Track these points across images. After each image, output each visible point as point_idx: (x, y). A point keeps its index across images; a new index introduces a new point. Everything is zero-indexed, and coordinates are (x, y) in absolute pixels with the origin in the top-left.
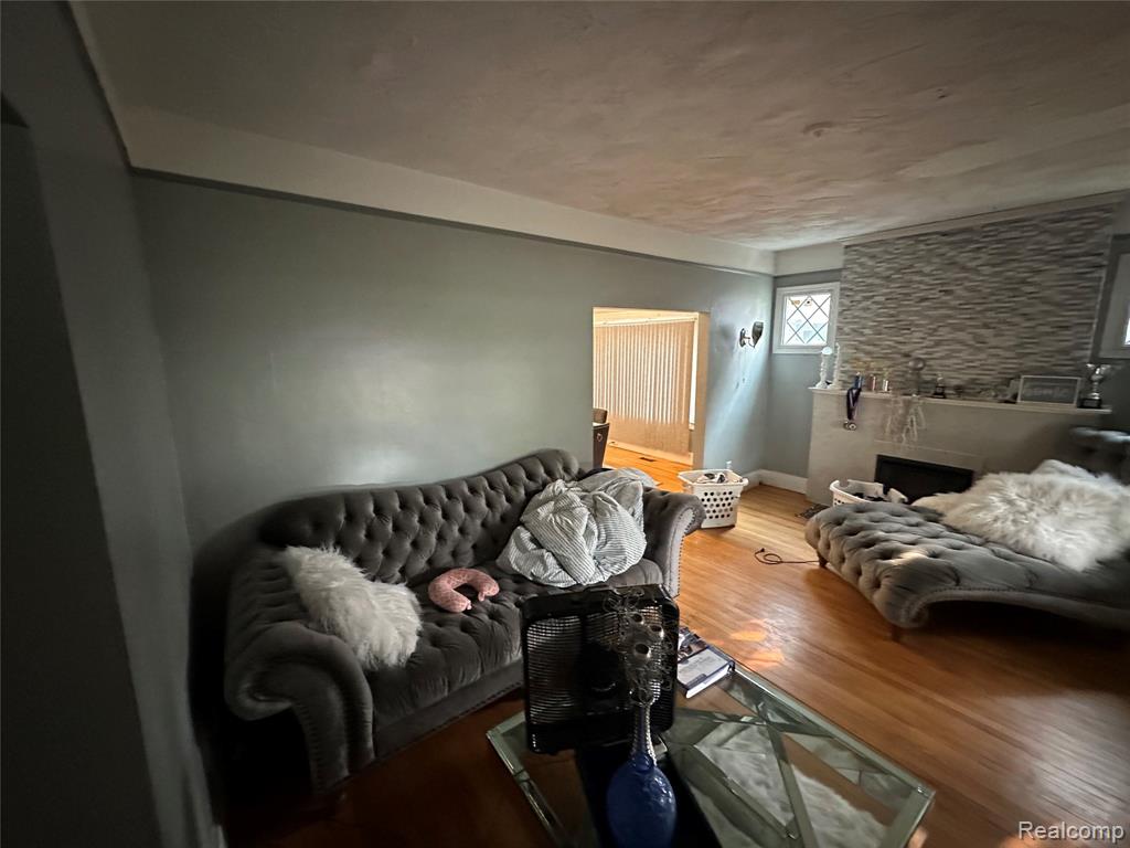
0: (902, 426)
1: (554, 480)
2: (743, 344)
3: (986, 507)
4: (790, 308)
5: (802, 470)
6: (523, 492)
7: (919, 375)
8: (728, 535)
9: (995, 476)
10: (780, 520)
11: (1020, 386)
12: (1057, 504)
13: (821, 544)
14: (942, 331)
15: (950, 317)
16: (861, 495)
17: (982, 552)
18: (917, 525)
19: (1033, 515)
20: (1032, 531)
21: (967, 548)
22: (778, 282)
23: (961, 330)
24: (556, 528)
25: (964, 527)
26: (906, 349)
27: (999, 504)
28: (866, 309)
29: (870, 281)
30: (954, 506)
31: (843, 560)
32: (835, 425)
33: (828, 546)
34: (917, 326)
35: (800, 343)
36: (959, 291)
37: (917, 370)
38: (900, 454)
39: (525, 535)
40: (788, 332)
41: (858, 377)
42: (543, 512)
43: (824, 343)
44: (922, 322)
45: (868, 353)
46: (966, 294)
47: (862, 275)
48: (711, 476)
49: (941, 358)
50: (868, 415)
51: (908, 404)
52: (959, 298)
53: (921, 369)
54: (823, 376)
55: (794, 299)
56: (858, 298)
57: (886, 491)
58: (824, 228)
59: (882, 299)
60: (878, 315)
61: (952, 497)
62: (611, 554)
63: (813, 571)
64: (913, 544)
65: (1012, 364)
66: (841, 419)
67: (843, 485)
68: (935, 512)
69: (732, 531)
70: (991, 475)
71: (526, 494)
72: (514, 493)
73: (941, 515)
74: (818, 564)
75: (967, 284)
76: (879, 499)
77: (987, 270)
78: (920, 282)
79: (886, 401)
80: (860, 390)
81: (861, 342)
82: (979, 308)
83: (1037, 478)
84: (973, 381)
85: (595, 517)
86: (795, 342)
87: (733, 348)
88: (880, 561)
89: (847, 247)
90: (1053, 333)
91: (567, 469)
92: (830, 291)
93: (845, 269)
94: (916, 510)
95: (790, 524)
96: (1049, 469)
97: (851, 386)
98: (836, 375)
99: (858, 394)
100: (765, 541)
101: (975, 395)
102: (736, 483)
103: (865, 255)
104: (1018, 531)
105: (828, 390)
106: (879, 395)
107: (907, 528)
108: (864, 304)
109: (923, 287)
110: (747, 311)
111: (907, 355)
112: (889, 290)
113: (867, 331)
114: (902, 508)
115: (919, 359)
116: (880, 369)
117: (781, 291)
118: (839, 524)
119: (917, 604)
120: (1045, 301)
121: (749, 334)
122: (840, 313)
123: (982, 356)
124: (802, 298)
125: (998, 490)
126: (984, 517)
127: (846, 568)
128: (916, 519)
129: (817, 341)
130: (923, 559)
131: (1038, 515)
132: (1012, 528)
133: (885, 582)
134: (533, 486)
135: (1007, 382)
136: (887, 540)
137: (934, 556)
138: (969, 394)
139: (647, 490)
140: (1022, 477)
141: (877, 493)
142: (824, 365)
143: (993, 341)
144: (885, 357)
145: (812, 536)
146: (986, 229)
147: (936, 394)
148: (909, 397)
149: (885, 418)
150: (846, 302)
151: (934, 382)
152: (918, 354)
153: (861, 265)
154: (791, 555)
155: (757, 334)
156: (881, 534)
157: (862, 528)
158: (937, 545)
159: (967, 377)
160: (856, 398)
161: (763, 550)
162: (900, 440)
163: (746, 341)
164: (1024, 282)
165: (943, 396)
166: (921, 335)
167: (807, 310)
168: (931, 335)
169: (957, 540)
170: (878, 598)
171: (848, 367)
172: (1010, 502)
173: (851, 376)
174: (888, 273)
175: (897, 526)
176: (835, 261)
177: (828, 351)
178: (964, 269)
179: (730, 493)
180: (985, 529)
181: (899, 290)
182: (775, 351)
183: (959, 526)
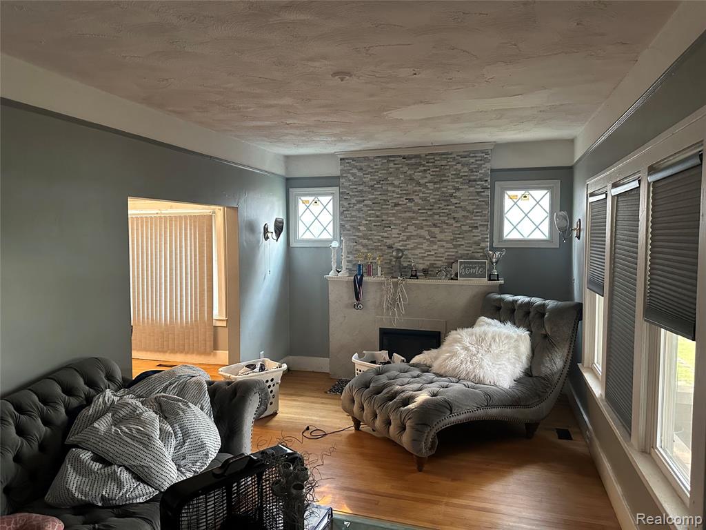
0: (394, 302)
1: (100, 391)
2: (267, 238)
3: (454, 354)
4: (301, 207)
5: (324, 352)
6: (63, 410)
7: (400, 262)
8: (273, 423)
9: (455, 332)
10: (313, 399)
11: (458, 267)
12: (490, 345)
13: (356, 408)
14: (411, 229)
15: (413, 218)
16: (374, 362)
17: (458, 386)
18: (418, 376)
19: (480, 355)
20: (481, 367)
21: (451, 386)
22: (290, 183)
23: (422, 228)
24: (125, 438)
25: (445, 372)
26: (389, 242)
27: (462, 351)
28: (360, 210)
29: (360, 188)
30: (436, 358)
31: (375, 416)
32: (347, 306)
33: (362, 408)
34: (395, 224)
35: (311, 237)
36: (417, 200)
37: (398, 258)
38: (395, 326)
39: (86, 456)
40: (301, 228)
41: (360, 265)
42: (102, 425)
43: (330, 237)
44: (397, 222)
45: (364, 246)
46: (420, 201)
47: (354, 183)
48: (252, 367)
49: (412, 249)
50: (371, 295)
51: (396, 285)
52: (418, 205)
53: (401, 257)
54: (334, 267)
55: (304, 198)
56: (354, 201)
57: (391, 356)
58: (327, 142)
59: (369, 203)
60: (369, 216)
61: (433, 352)
62: (190, 452)
63: (351, 436)
64: (420, 390)
65: (452, 252)
66: (350, 302)
67: (360, 357)
68: (426, 365)
69: (276, 418)
70: (453, 332)
71: (67, 412)
72: (52, 413)
73: (430, 367)
74: (353, 428)
75: (421, 195)
76: (389, 363)
77: (431, 186)
78: (393, 192)
79: (381, 283)
80: (362, 276)
81: (359, 237)
82: (429, 213)
83: (477, 330)
84: (432, 265)
85: (166, 418)
86: (308, 236)
87: (259, 242)
88: (402, 408)
89: (341, 159)
90: (470, 231)
91: (110, 377)
92: (332, 194)
93: (342, 177)
94: (413, 365)
95: (324, 401)
96: (482, 323)
97: (356, 273)
98: (344, 265)
99: (361, 279)
100: (307, 420)
101: (435, 276)
102: (275, 369)
103: (356, 167)
104: (474, 368)
105: (339, 276)
106: (376, 279)
107: (412, 379)
108: (359, 206)
109: (395, 195)
110: (268, 208)
111: (390, 247)
112: (374, 196)
113: (362, 228)
114: (405, 366)
115: (398, 250)
116: (374, 259)
117: (293, 191)
118: (367, 387)
119: (431, 434)
120: (464, 209)
121: (271, 228)
122: (342, 213)
123: (435, 247)
124: (311, 199)
125: (459, 342)
126: (454, 362)
127: (378, 422)
128: (416, 372)
129: (326, 236)
130: (429, 399)
131: (482, 355)
132: (471, 367)
133: (408, 424)
134: (74, 402)
135: (450, 265)
136: (403, 391)
137: (434, 395)
138: (431, 275)
139: (210, 383)
140: (469, 330)
141: (384, 359)
142: (334, 257)
143: (440, 236)
144: (377, 249)
145: (347, 403)
146: (428, 157)
147: (412, 276)
148: (396, 280)
149: (382, 296)
150: (346, 204)
151: (410, 267)
152: (398, 246)
153: (354, 175)
154: (331, 427)
155: (278, 230)
156: (398, 388)
157: (385, 386)
158: (434, 387)
159: (428, 263)
160: (360, 284)
161: (308, 428)
162: (394, 314)
163: (270, 235)
164: (451, 195)
165: (416, 276)
166: (397, 231)
167: (316, 209)
168: (404, 231)
169: (443, 381)
170: (405, 440)
171: (351, 257)
172: (467, 349)
173: (354, 265)
174: (373, 183)
175: (406, 380)
176: (333, 170)
177: (335, 244)
178: (418, 184)
179: (272, 380)
180: (457, 371)
181: (380, 197)
182: (293, 244)
183: (442, 372)
